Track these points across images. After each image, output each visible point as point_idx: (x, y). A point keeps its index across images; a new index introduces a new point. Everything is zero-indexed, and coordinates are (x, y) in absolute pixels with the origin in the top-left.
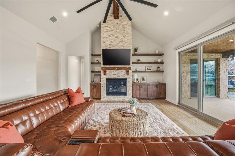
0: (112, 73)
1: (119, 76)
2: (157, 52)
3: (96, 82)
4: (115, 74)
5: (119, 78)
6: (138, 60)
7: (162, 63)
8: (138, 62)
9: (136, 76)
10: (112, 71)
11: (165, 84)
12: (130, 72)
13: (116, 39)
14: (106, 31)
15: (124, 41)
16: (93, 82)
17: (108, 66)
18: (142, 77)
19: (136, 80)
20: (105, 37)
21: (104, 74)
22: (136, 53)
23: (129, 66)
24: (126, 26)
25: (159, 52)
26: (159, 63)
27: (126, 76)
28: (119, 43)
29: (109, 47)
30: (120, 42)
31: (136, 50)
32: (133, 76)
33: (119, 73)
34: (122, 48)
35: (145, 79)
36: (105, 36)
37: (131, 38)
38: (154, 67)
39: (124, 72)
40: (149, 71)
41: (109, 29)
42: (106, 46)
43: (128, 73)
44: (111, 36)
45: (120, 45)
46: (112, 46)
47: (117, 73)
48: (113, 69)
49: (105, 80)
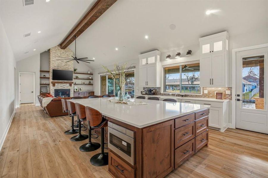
1: (65, 88)
2: (89, 73)
3: (44, 92)
4: (61, 86)
5: (64, 88)
6: (77, 77)
7: (92, 79)
8: (77, 78)
9: (76, 87)
10: (59, 84)
11: (94, 92)
12: (73, 85)
13: (62, 63)
14: (55, 56)
16: (42, 92)
17: (56, 80)
18: (79, 88)
19: (75, 90)
20: (54, 61)
21: (53, 86)
22: (75, 72)
23: (72, 81)
24: (69, 55)
26: (90, 79)
27: (69, 88)
28: (64, 66)
29: (57, 68)
30: (66, 65)
31: (75, 70)
32: (74, 87)
35: (82, 89)
36: (53, 60)
37: (73, 63)
38: (87, 82)
39: (68, 85)
40: (84, 84)
41: (57, 55)
43: (71, 85)
44: (58, 60)
45: (65, 67)
46: (59, 67)
47: (63, 86)
48: (61, 83)
49: (54, 90)
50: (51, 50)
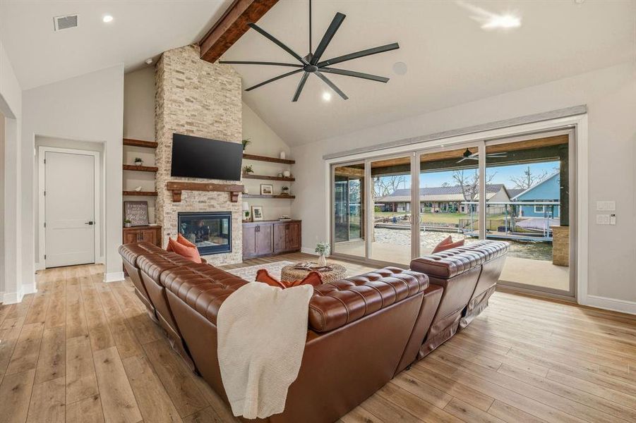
0: (197, 198)
1: (213, 206)
2: (283, 156)
3: (136, 223)
4: (202, 202)
5: (212, 210)
6: (249, 170)
7: (291, 179)
8: (248, 173)
9: (246, 205)
10: (196, 193)
11: (300, 222)
12: (240, 196)
13: (206, 112)
14: (180, 84)
15: (226, 122)
16: (128, 225)
17: (183, 178)
18: (254, 208)
20: (175, 101)
21: (174, 201)
22: (245, 152)
23: (237, 183)
24: (229, 87)
25: (286, 156)
26: (284, 179)
27: (227, 206)
28: (212, 124)
29: (187, 130)
30: (216, 122)
33: (212, 199)
34: (221, 137)
35: (260, 212)
36: (174, 97)
37: (240, 117)
38: (276, 187)
39: (224, 196)
40: (267, 195)
41: (187, 81)
42: (178, 125)
43: (233, 196)
44: (192, 102)
45: (215, 129)
46: (194, 129)
47: (209, 198)
48: (203, 188)
49: (175, 217)
50: (166, 60)
